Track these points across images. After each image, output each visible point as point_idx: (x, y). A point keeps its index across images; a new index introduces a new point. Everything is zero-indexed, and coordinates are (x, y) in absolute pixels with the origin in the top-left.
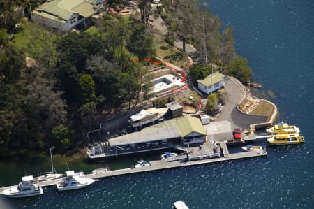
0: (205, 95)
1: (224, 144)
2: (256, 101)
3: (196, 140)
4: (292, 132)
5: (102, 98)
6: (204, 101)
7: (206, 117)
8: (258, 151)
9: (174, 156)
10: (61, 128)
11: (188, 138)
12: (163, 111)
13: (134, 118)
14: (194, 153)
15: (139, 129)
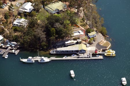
0: (89, 38)
1: (91, 54)
2: (105, 41)
3: (83, 52)
4: (113, 53)
5: (57, 36)
6: (89, 40)
7: (88, 45)
8: (101, 57)
9: (75, 56)
10: (44, 43)
11: (81, 51)
12: (75, 42)
13: (66, 43)
14: (81, 55)
15: (67, 46)
